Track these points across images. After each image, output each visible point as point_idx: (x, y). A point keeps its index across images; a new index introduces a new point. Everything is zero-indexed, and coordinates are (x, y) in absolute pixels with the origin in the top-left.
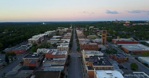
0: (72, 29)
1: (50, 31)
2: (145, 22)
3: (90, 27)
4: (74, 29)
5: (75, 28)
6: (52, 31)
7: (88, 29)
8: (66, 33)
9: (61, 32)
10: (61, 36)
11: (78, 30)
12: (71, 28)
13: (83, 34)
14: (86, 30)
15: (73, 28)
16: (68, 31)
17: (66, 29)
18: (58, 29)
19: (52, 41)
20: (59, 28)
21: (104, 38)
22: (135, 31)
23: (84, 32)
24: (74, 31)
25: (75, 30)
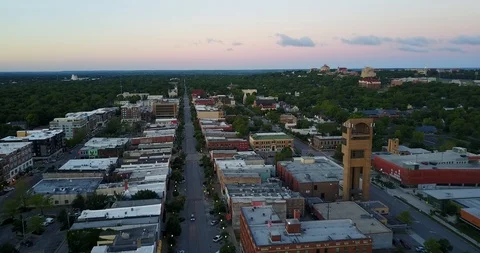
0: (177, 101)
1: (79, 114)
2: (415, 72)
3: (245, 91)
4: (186, 99)
5: (189, 93)
6: (90, 113)
7: (239, 99)
8: (153, 120)
9: (130, 114)
10: (126, 140)
11: (200, 103)
12: (173, 93)
13: (227, 122)
14: (233, 103)
15: (180, 95)
16: (162, 111)
17: (153, 100)
18: (122, 99)
19: (68, 177)
20: (125, 95)
21: (358, 162)
22: (410, 107)
23: (227, 111)
24: (187, 108)
25: (191, 104)
